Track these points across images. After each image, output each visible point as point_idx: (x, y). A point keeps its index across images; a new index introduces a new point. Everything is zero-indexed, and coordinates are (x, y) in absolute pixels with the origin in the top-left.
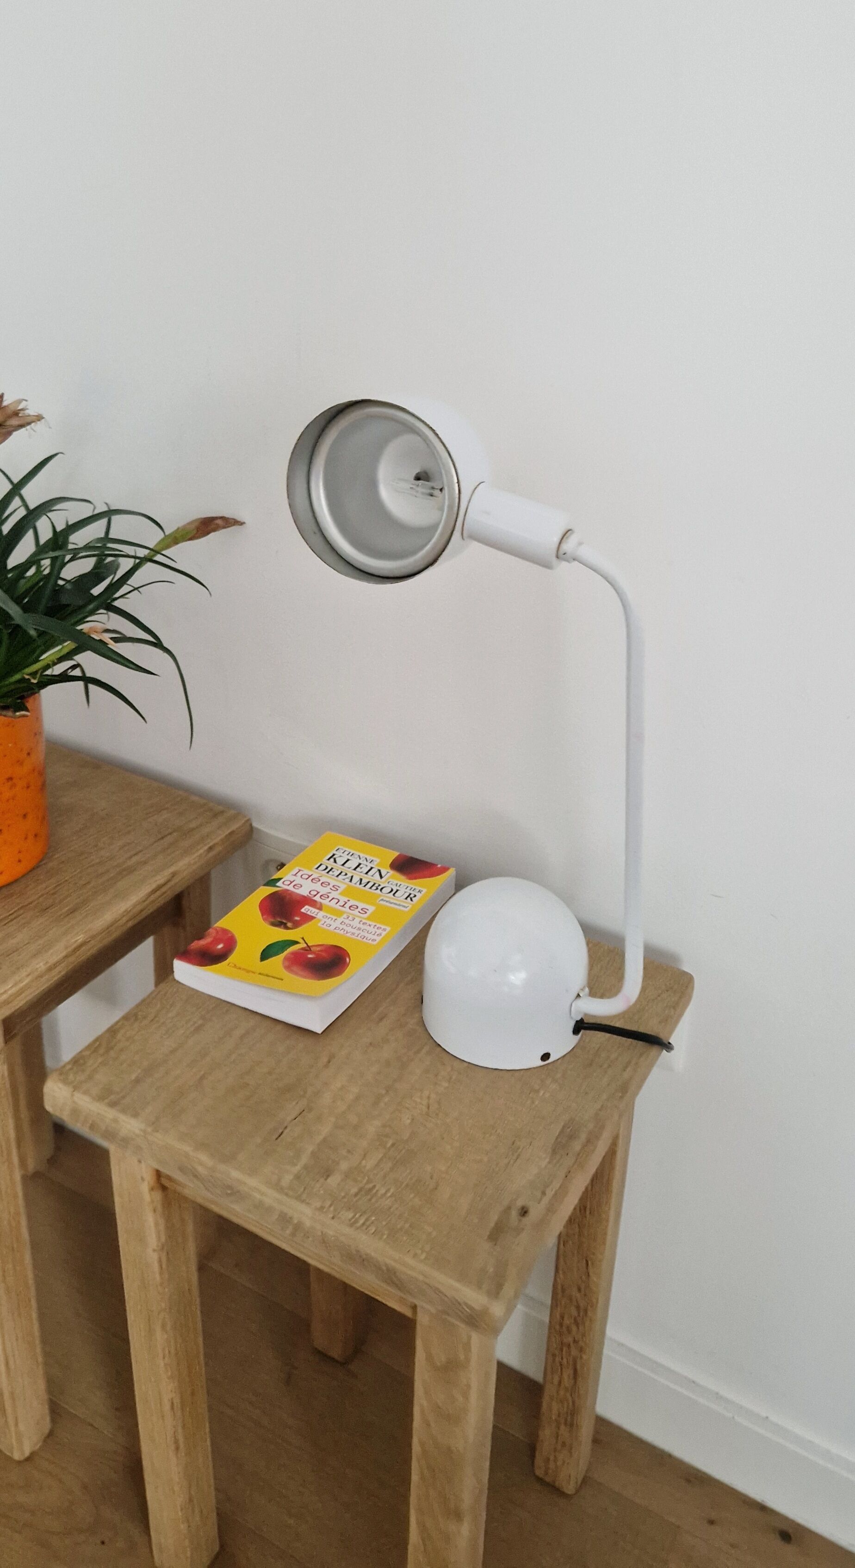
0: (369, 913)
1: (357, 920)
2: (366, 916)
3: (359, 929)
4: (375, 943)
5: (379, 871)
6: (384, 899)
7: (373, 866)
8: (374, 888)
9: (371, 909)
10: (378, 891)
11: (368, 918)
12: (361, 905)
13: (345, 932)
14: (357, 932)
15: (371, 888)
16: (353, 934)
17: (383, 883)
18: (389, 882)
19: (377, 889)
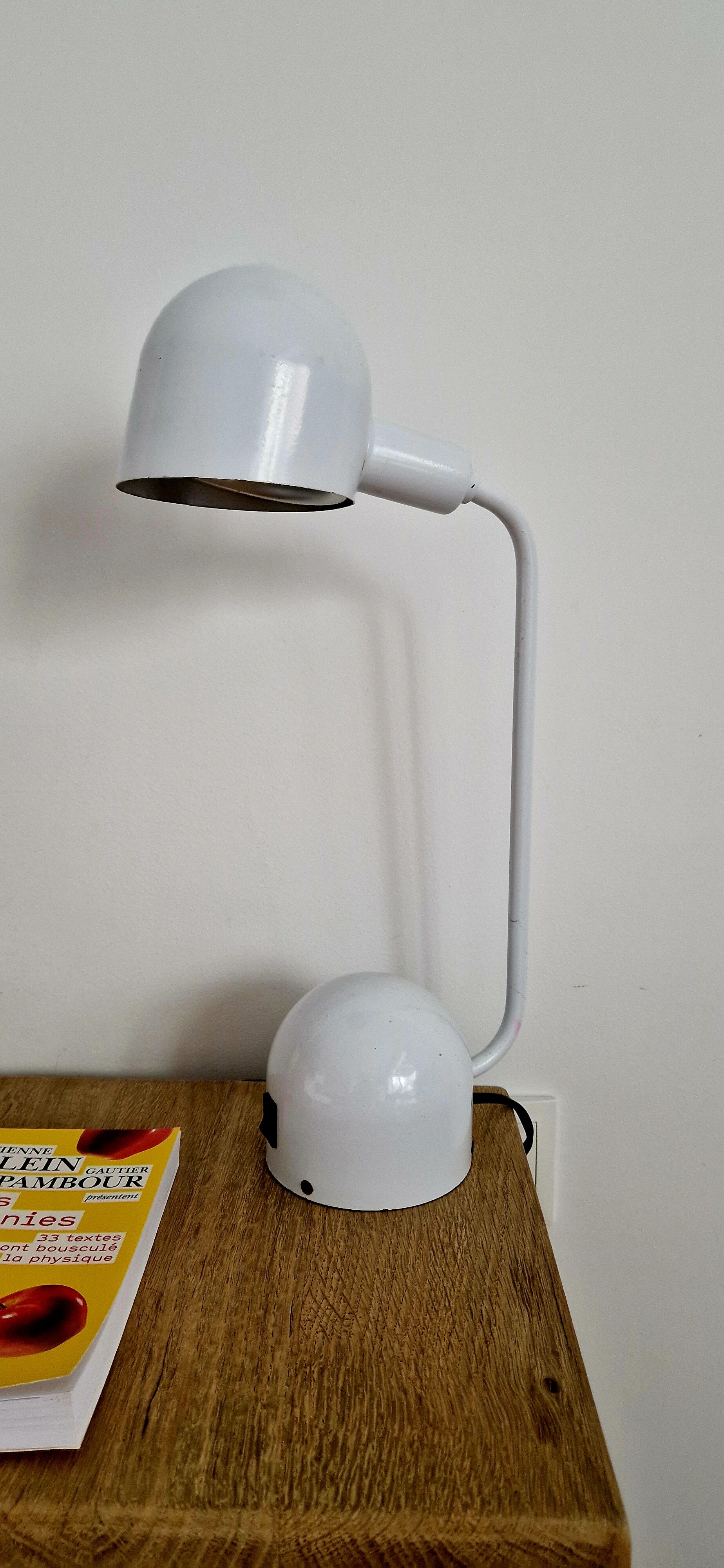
0: (77, 1221)
1: (63, 1237)
2: (74, 1227)
3: (74, 1249)
4: (112, 1261)
5: (64, 1160)
6: (93, 1195)
7: (50, 1157)
8: (67, 1185)
9: (79, 1215)
10: (77, 1187)
11: (77, 1231)
12: (59, 1215)
13: (52, 1261)
14: (73, 1255)
15: (62, 1186)
16: (67, 1259)
17: (80, 1173)
18: (87, 1172)
19: (73, 1185)
